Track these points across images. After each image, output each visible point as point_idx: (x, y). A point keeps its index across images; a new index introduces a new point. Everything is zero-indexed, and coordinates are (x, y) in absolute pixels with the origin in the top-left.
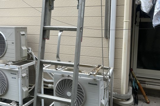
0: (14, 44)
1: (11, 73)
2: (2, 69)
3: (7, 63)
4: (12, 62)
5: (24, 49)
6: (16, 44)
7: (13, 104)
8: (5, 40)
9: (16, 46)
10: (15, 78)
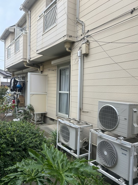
0: (127, 120)
1: (121, 148)
2: (112, 142)
3: (119, 138)
4: (123, 137)
5: (135, 126)
6: (129, 120)
7: (121, 181)
8: (118, 115)
9: (129, 123)
10: (126, 155)
